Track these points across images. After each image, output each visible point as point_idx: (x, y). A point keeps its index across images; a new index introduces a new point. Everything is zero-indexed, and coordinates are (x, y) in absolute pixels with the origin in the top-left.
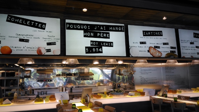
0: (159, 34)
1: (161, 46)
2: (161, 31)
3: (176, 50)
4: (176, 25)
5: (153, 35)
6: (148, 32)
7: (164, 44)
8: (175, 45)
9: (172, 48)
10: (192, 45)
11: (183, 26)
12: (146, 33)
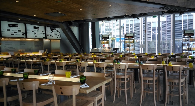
0: (17, 26)
1: (18, 32)
2: (18, 25)
3: (25, 34)
4: (26, 22)
5: (13, 26)
6: (11, 24)
7: (19, 31)
8: (24, 32)
9: (22, 33)
10: (33, 32)
11: (29, 22)
12: (10, 25)
